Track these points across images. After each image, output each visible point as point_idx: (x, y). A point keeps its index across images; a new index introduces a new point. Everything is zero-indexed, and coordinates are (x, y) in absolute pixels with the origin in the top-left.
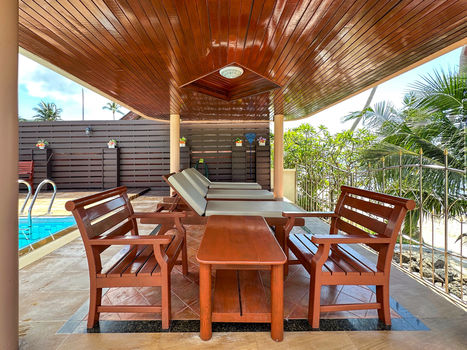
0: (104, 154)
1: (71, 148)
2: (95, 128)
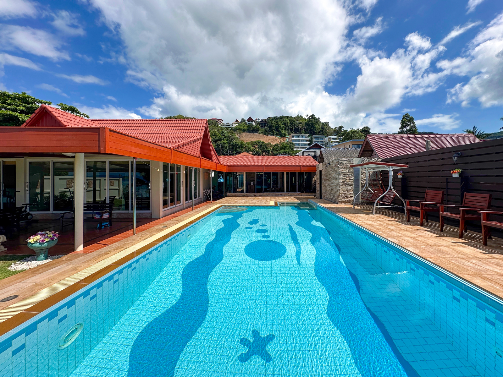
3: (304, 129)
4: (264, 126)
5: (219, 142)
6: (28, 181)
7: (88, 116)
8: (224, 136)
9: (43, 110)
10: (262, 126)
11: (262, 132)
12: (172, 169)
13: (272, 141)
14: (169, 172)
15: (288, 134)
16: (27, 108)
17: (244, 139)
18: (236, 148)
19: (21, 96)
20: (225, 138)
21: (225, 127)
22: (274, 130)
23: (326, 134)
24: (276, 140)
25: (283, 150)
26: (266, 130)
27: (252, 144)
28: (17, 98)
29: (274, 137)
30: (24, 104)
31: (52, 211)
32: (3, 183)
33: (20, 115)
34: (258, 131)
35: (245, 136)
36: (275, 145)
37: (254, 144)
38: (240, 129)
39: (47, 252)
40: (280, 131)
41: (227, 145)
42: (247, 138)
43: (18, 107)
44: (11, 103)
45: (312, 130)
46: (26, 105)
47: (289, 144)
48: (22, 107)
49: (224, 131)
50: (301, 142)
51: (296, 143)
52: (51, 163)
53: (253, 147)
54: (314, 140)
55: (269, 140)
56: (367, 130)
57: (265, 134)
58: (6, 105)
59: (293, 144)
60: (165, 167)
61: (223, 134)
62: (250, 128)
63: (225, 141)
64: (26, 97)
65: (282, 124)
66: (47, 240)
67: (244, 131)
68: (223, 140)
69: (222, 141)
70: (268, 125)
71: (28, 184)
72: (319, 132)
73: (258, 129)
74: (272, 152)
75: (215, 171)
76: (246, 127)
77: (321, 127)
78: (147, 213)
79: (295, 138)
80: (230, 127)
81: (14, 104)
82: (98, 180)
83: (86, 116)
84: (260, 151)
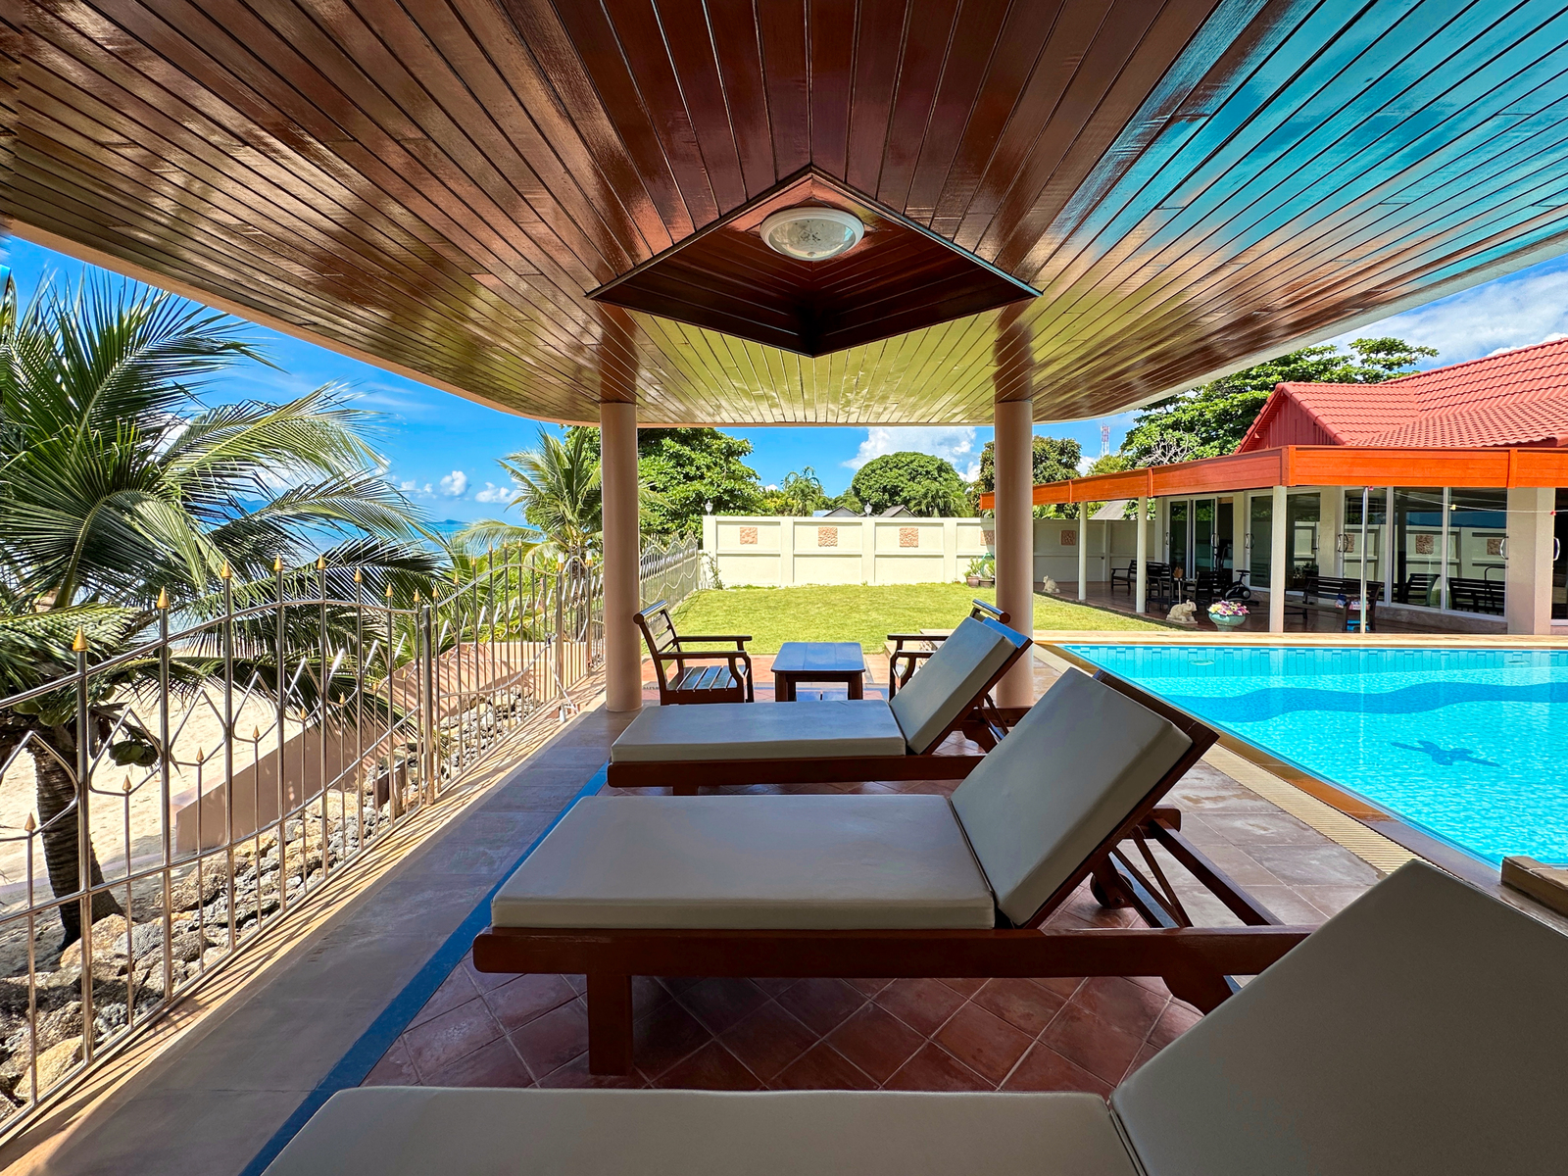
6: (1249, 532)
7: (1434, 351)
9: (1280, 394)
32: (1218, 534)
71: (1249, 536)
78: (1493, 623)
82: (1411, 532)
83: (1428, 353)
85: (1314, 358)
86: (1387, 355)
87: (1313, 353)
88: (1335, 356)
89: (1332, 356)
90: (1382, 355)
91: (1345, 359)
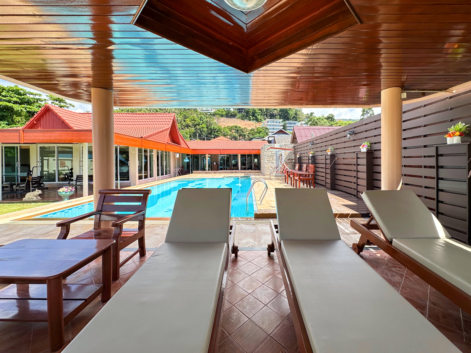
0: (359, 158)
1: (344, 153)
2: (357, 130)
3: (279, 114)
4: (242, 112)
5: (198, 127)
6: (39, 160)
8: (202, 121)
9: (47, 108)
10: (239, 112)
11: (240, 118)
12: (146, 151)
13: (249, 125)
14: (143, 154)
15: (264, 119)
16: (20, 99)
17: (222, 124)
18: (214, 132)
19: (14, 89)
20: (203, 122)
21: (204, 112)
22: (251, 115)
23: (299, 120)
24: (253, 125)
25: (258, 135)
26: (243, 116)
27: (229, 129)
28: (10, 91)
29: (251, 122)
30: (17, 96)
31: (57, 182)
33: (14, 105)
34: (236, 116)
35: (223, 121)
36: (251, 130)
37: (231, 129)
38: (218, 114)
39: (68, 198)
40: (256, 117)
41: (205, 129)
42: (225, 123)
43: (12, 98)
44: (5, 95)
45: (286, 116)
46: (19, 96)
47: (264, 128)
48: (16, 99)
49: (203, 116)
50: (275, 127)
51: (271, 128)
52: (56, 148)
53: (230, 131)
54: (287, 125)
55: (246, 125)
56: (331, 116)
57: (243, 119)
58: (2, 96)
59: (267, 129)
60: (140, 151)
61: (202, 119)
62: (228, 113)
63: (204, 125)
64: (19, 90)
65: (258, 110)
66: (69, 191)
67: (222, 116)
68: (202, 124)
69: (201, 126)
70: (245, 111)
71: (39, 162)
72: (293, 118)
73: (236, 114)
74: (248, 136)
75: (179, 153)
76: (224, 113)
77: (294, 113)
78: (127, 183)
79: (269, 123)
80: (209, 113)
81: (8, 96)
84: (237, 135)
85: (32, 96)
86: (59, 103)
87: (32, 94)
88: (41, 98)
89: (40, 97)
90: (57, 102)
91: (45, 100)
